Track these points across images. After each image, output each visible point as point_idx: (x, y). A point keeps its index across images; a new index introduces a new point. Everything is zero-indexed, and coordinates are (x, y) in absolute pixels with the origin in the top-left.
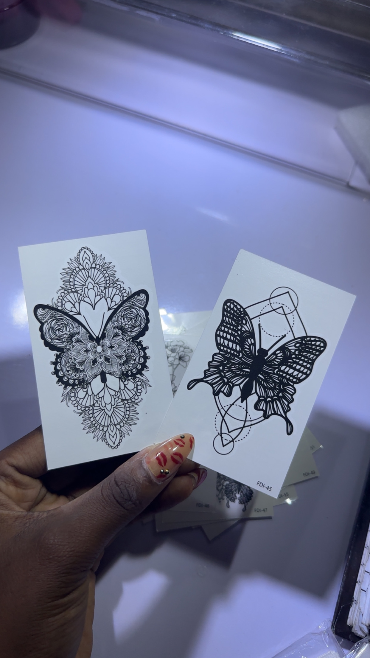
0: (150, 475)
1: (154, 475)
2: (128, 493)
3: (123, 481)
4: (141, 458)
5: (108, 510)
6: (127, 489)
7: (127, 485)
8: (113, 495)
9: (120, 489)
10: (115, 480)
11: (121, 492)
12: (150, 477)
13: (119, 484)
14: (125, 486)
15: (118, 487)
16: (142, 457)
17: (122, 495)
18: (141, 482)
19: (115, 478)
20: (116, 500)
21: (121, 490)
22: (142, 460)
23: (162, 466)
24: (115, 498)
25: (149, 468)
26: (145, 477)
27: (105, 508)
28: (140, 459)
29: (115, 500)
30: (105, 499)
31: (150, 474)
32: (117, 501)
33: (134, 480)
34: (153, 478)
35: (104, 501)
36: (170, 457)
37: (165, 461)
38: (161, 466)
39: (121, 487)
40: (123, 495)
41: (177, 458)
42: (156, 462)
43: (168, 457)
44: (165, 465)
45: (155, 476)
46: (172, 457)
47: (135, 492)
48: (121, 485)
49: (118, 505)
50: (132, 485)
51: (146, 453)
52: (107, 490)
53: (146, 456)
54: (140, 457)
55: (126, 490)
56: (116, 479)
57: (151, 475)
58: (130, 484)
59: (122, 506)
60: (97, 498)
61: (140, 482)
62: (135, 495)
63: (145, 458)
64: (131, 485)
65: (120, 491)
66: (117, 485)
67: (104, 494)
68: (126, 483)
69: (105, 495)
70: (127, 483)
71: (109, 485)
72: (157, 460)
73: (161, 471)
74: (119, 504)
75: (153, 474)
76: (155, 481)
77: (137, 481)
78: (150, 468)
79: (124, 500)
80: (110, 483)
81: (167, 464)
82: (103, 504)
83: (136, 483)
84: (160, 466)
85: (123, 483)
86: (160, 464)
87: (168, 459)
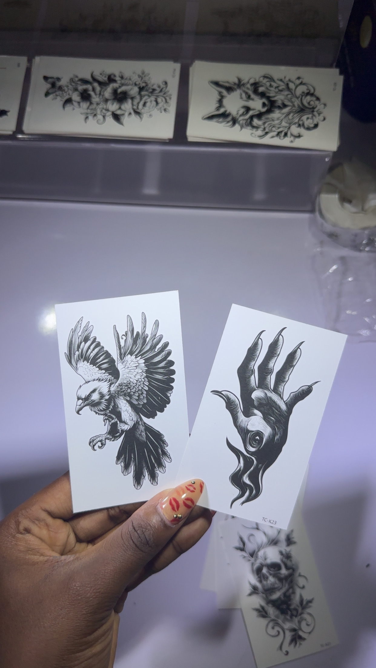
1: (168, 519)
2: (146, 537)
3: (140, 526)
5: (128, 554)
6: (145, 533)
8: (133, 541)
10: (133, 527)
11: (139, 537)
12: (165, 522)
13: (137, 529)
14: (143, 531)
15: (136, 532)
16: (157, 502)
17: (141, 540)
18: (156, 527)
21: (139, 535)
22: (155, 507)
23: (176, 511)
24: (134, 543)
25: (163, 513)
26: (160, 522)
27: (126, 552)
28: (155, 504)
30: (125, 543)
31: (165, 518)
32: (136, 546)
33: (150, 525)
34: (167, 522)
35: (124, 545)
36: (182, 502)
37: (178, 506)
38: (174, 511)
39: (138, 532)
41: (188, 502)
42: (169, 507)
44: (178, 510)
46: (184, 502)
47: (151, 536)
48: (138, 530)
49: (137, 548)
50: (149, 530)
51: (160, 499)
52: (127, 536)
53: (160, 501)
54: (155, 502)
55: (143, 534)
56: (133, 525)
57: (165, 520)
58: (146, 529)
59: (141, 550)
60: (118, 542)
62: (151, 539)
63: (160, 503)
66: (135, 530)
67: (123, 538)
68: (142, 528)
69: (125, 541)
70: (144, 528)
71: (128, 531)
73: (174, 516)
76: (169, 525)
77: (153, 526)
78: (165, 514)
80: (128, 528)
81: (180, 509)
82: (124, 548)
83: (152, 528)
85: (140, 528)
86: (173, 509)
87: (180, 505)
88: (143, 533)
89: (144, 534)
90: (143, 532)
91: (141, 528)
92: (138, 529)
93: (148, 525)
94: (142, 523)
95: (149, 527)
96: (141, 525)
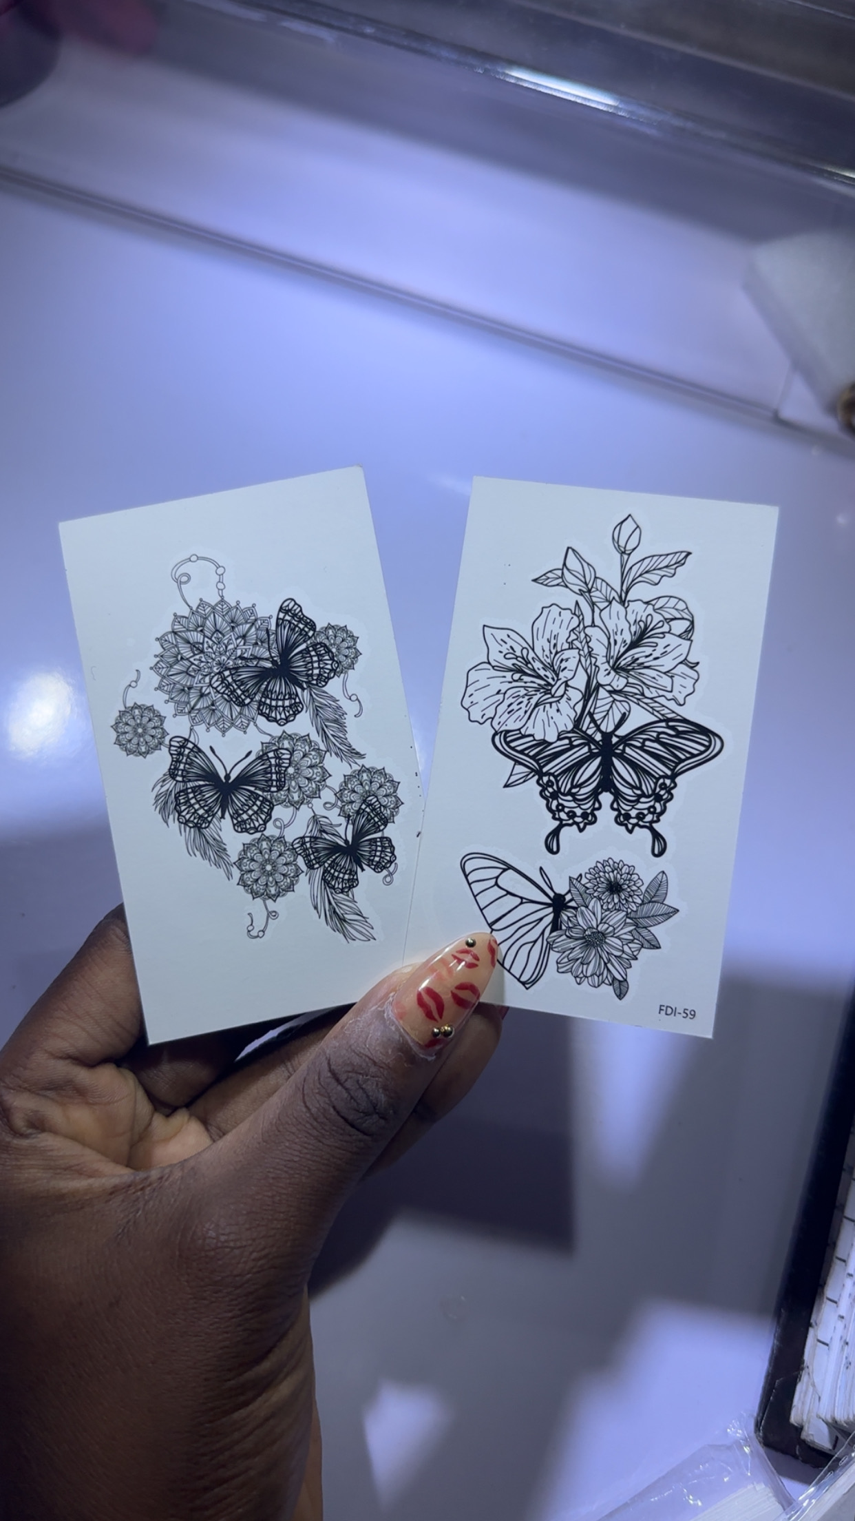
0: (408, 1044)
1: (418, 1043)
2: (368, 1096)
3: (349, 1069)
4: (379, 1007)
5: (328, 1146)
6: (364, 1086)
7: (361, 1077)
8: (334, 1108)
9: (347, 1089)
10: (331, 1071)
11: (352, 1098)
12: (411, 1048)
13: (343, 1077)
14: (358, 1081)
15: (342, 1085)
16: (384, 1003)
17: (355, 1104)
18: (391, 1066)
19: (329, 1064)
20: (343, 1117)
21: (349, 1094)
22: (384, 1012)
23: (435, 1020)
24: (338, 1113)
25: (403, 1029)
26: (401, 1050)
27: (320, 1141)
28: (379, 1009)
29: (339, 1118)
30: (315, 1119)
31: (409, 1041)
32: (346, 1120)
33: (375, 1063)
34: (415, 1049)
35: (315, 1124)
36: (450, 995)
37: (440, 1007)
38: (433, 1021)
39: (348, 1084)
40: (357, 1103)
41: (463, 994)
42: (419, 1013)
43: (447, 998)
44: (441, 1015)
45: (420, 1044)
46: (455, 996)
47: (381, 1090)
48: (346, 1080)
49: (349, 1128)
50: (373, 1077)
51: (391, 992)
52: (317, 1096)
53: (391, 999)
54: (379, 1004)
55: (361, 1091)
56: (332, 1067)
57: (412, 1044)
58: (367, 1076)
59: (358, 1130)
60: (296, 1118)
61: (389, 1067)
62: (383, 1097)
63: (391, 1003)
64: (369, 1077)
65: (346, 1095)
66: (338, 1080)
67: (311, 1107)
68: (356, 1073)
69: (314, 1110)
70: (360, 1074)
71: (320, 1083)
72: (420, 1009)
73: (433, 1031)
74: (352, 1126)
75: (417, 1040)
76: (422, 1056)
78: (408, 1029)
79: (362, 1114)
80: (319, 1079)
81: (445, 1013)
82: (315, 1133)
84: (428, 1020)
86: (429, 1015)
87: (445, 1003)
88: (360, 1087)
89: (362, 1089)
90: (361, 1083)
93: (370, 1065)
96: (353, 1065)
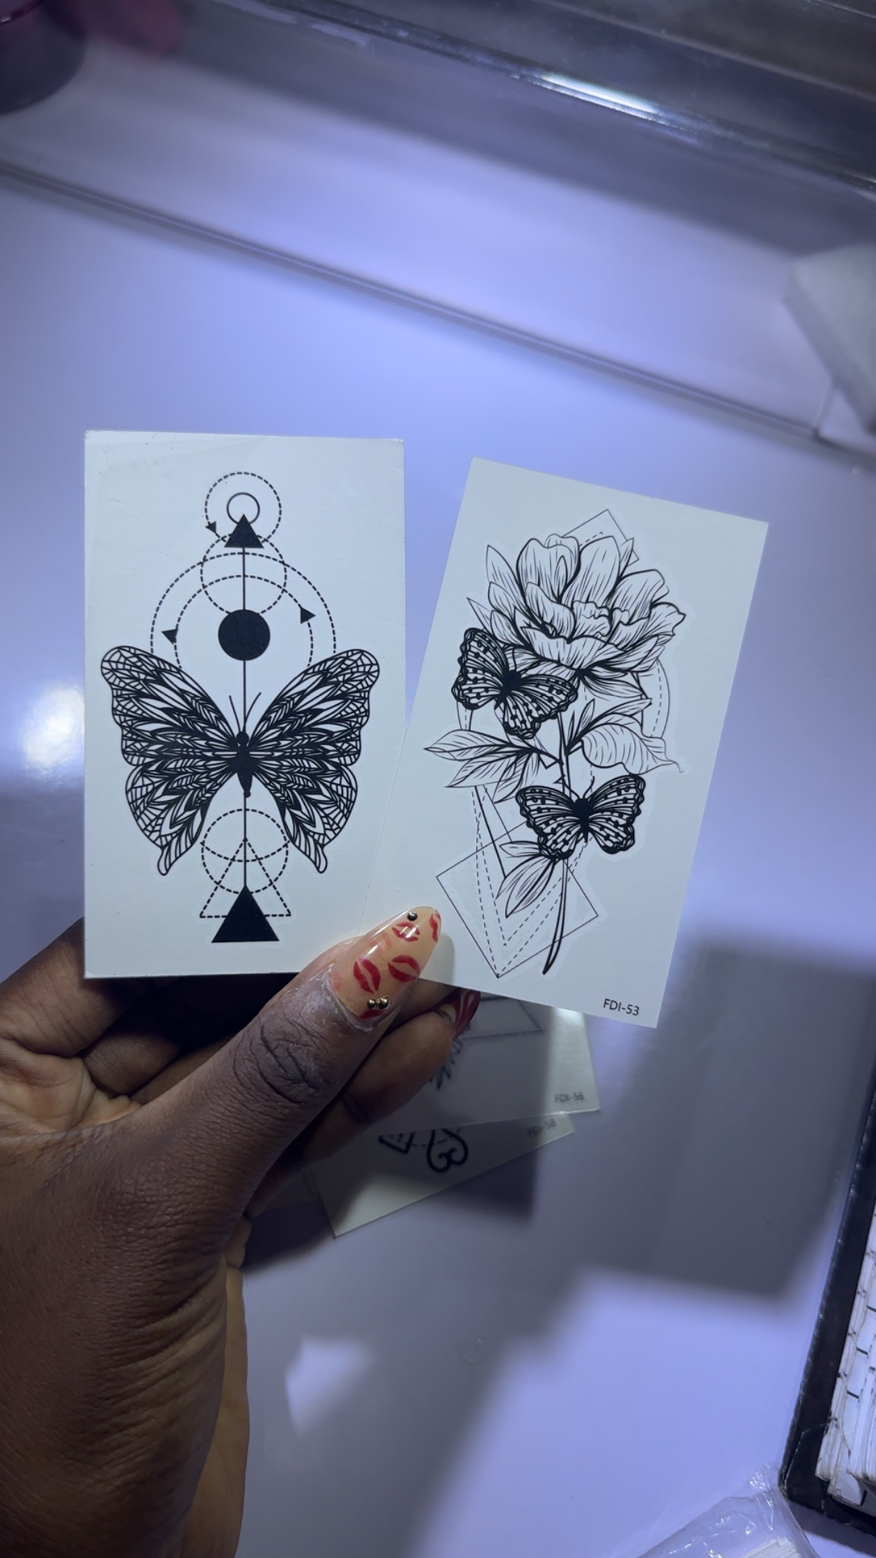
0: (343, 1015)
7: (292, 1045)
9: (276, 1056)
12: (345, 1018)
13: (273, 1045)
22: (322, 982)
26: (335, 1020)
31: (345, 1012)
40: (285, 1070)
41: (402, 968)
45: (355, 1015)
62: (313, 1066)
64: (299, 1046)
69: (241, 1075)
80: (250, 1044)
82: (239, 1096)
85: (281, 1042)
86: (365, 987)
87: (381, 976)
88: (290, 1055)
90: (291, 1050)
91: (284, 1043)
92: (275, 1046)
93: (303, 1034)
94: (289, 1029)
95: (306, 1038)
